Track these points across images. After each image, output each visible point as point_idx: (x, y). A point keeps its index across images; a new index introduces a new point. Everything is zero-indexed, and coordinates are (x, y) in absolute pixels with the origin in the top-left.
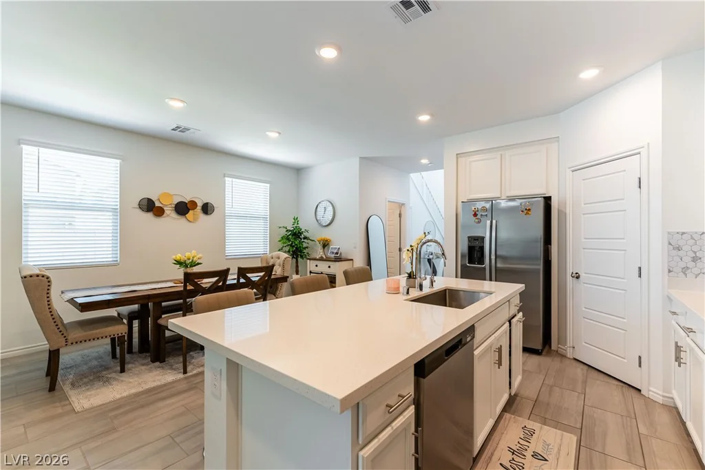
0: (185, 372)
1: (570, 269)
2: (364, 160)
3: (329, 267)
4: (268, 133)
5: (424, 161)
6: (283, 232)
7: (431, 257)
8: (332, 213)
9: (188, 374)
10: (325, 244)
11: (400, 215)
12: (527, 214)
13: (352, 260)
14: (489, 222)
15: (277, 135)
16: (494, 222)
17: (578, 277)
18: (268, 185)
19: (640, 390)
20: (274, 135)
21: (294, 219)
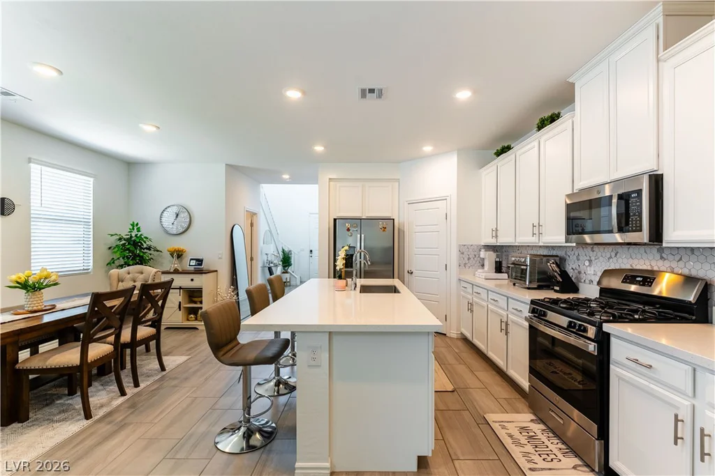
0: (88, 416)
1: (407, 268)
2: (231, 168)
3: (192, 280)
4: (140, 125)
5: (286, 177)
6: (113, 241)
7: (272, 265)
8: (188, 220)
9: (95, 418)
10: (179, 254)
11: (252, 225)
12: (384, 231)
13: (216, 271)
14: (359, 236)
15: (155, 129)
16: (363, 235)
17: (412, 273)
18: (92, 179)
19: (445, 335)
20: (150, 129)
21: (133, 225)
